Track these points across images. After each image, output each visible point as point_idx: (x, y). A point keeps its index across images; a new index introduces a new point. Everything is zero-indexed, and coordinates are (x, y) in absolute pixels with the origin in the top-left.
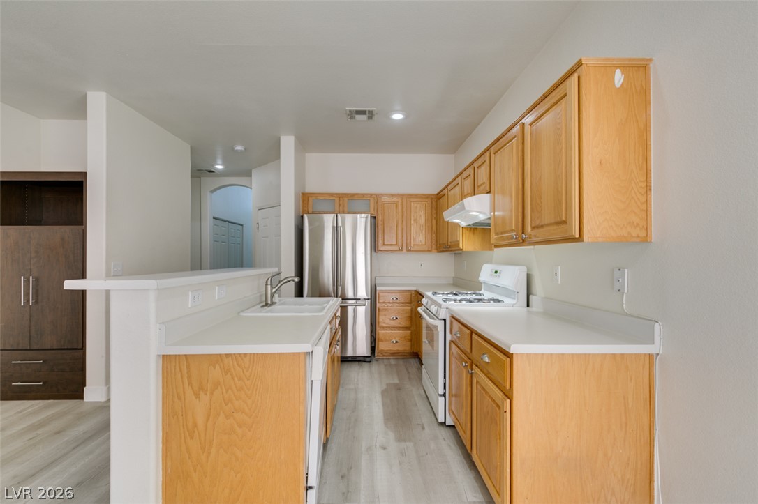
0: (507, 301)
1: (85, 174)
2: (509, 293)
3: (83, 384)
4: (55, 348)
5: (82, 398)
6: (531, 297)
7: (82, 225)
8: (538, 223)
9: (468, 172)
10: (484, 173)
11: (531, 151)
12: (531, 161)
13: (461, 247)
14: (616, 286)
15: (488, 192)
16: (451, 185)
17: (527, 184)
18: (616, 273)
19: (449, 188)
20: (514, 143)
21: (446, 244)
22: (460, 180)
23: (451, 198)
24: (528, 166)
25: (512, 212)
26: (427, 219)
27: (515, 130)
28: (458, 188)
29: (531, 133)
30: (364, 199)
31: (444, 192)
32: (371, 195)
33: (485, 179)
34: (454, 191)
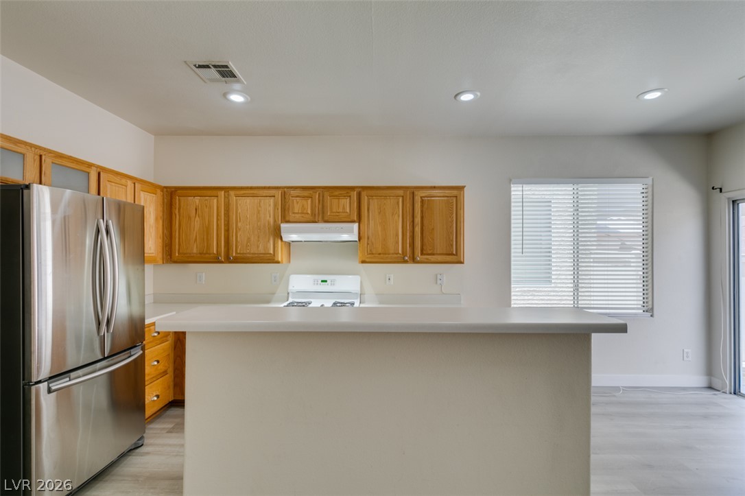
6: (362, 296)
8: (430, 252)
9: (306, 193)
10: (346, 205)
11: (422, 211)
12: (422, 218)
13: (280, 260)
14: (439, 282)
15: (353, 222)
16: (242, 192)
17: (418, 229)
18: (439, 277)
19: (232, 193)
20: (401, 199)
21: (218, 253)
22: (278, 194)
23: (245, 206)
24: (418, 220)
25: (397, 243)
26: (156, 219)
27: (401, 192)
28: (272, 200)
29: (422, 201)
30: (81, 167)
31: (209, 192)
32: (90, 165)
33: (348, 211)
34: (256, 200)
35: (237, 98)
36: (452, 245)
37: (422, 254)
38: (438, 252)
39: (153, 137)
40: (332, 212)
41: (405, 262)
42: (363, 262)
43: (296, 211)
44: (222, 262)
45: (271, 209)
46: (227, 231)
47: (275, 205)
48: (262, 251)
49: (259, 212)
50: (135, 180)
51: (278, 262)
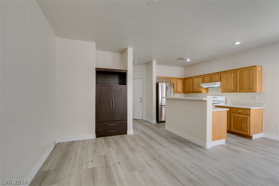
0: (222, 103)
1: (127, 71)
2: (223, 102)
3: (127, 130)
4: (119, 120)
5: (126, 134)
6: (226, 102)
7: (126, 85)
8: (242, 89)
9: (208, 76)
10: (217, 77)
11: (240, 76)
12: (240, 78)
13: (202, 92)
14: (254, 99)
15: (219, 81)
16: (196, 77)
17: (238, 82)
18: (254, 97)
19: (194, 78)
20: (233, 74)
21: (191, 91)
22: (202, 77)
23: (196, 80)
24: (238, 79)
25: (231, 86)
26: (181, 85)
27: (233, 71)
28: (201, 78)
29: (240, 73)
30: (167, 78)
31: (190, 78)
32: (169, 78)
33: (218, 79)
34: (198, 79)
35: (188, 60)
36: (251, 86)
37: (240, 89)
38: (245, 89)
39: (184, 68)
40: (214, 80)
41: (234, 92)
42: (222, 92)
43: (206, 80)
44: (192, 93)
45: (201, 80)
46: (193, 86)
47: (201, 79)
48: (199, 90)
49: (198, 81)
50: (177, 78)
51: (202, 93)
